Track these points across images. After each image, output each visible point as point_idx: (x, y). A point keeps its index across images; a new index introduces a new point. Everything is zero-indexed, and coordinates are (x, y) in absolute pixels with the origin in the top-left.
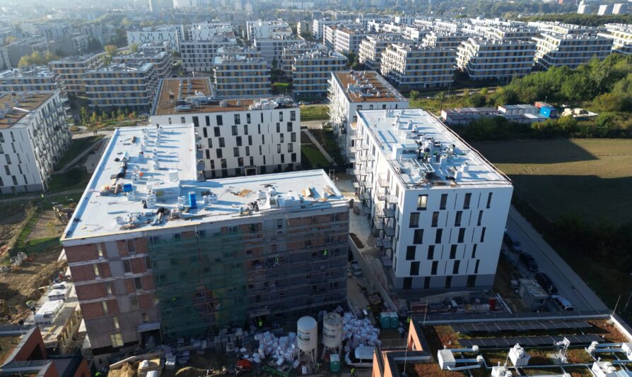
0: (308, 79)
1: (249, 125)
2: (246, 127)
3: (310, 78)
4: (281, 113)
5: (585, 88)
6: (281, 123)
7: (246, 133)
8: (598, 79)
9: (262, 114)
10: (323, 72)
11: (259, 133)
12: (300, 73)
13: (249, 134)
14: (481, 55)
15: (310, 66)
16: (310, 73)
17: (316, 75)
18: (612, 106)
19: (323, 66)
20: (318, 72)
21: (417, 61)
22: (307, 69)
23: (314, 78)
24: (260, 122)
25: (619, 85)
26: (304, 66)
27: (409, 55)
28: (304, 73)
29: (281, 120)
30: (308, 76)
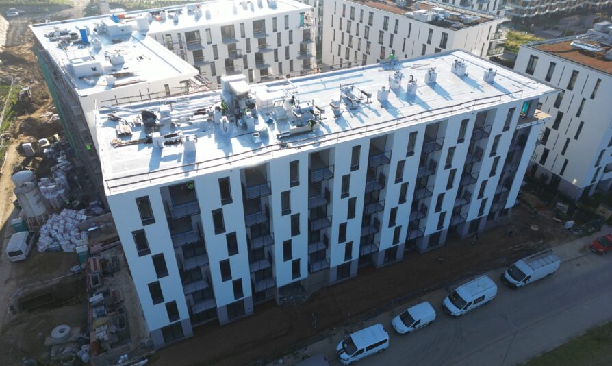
1: (395, 35)
2: (392, 36)
4: (431, 31)
6: (428, 45)
7: (391, 46)
9: (410, 24)
11: (403, 51)
13: (394, 48)
24: (406, 37)
29: (429, 42)
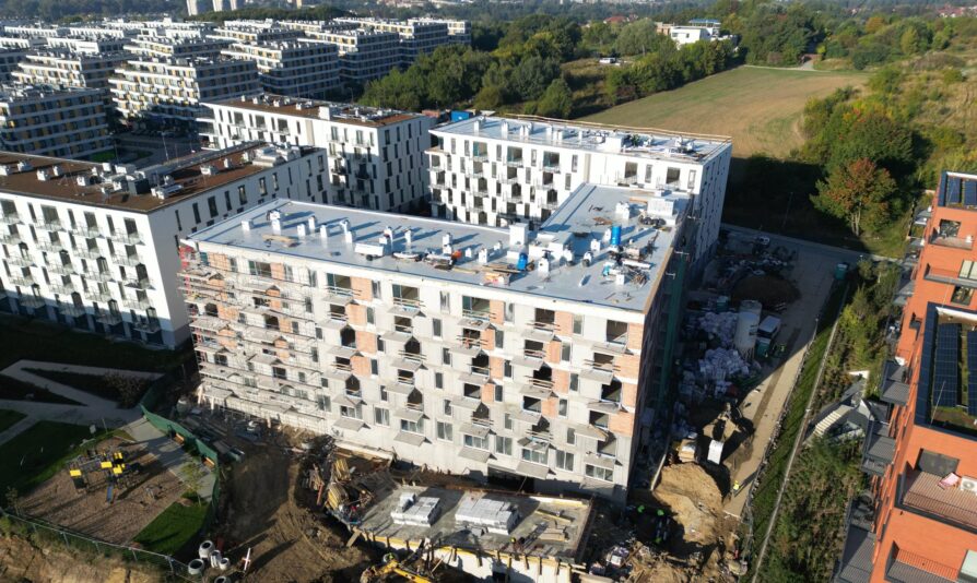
0: (41, 138)
1: (277, 192)
3: (47, 137)
4: (309, 162)
5: (451, 87)
6: (310, 179)
8: (459, 76)
9: (289, 169)
10: (67, 121)
12: (23, 129)
14: (286, 65)
15: (40, 113)
16: (43, 125)
17: (56, 129)
18: (497, 101)
19: (65, 109)
20: (59, 122)
21: (213, 82)
22: (37, 120)
23: (55, 135)
25: (486, 78)
26: (29, 115)
27: (200, 74)
28: (32, 127)
30: (40, 132)
